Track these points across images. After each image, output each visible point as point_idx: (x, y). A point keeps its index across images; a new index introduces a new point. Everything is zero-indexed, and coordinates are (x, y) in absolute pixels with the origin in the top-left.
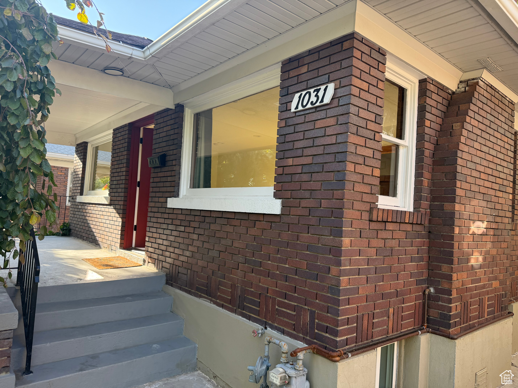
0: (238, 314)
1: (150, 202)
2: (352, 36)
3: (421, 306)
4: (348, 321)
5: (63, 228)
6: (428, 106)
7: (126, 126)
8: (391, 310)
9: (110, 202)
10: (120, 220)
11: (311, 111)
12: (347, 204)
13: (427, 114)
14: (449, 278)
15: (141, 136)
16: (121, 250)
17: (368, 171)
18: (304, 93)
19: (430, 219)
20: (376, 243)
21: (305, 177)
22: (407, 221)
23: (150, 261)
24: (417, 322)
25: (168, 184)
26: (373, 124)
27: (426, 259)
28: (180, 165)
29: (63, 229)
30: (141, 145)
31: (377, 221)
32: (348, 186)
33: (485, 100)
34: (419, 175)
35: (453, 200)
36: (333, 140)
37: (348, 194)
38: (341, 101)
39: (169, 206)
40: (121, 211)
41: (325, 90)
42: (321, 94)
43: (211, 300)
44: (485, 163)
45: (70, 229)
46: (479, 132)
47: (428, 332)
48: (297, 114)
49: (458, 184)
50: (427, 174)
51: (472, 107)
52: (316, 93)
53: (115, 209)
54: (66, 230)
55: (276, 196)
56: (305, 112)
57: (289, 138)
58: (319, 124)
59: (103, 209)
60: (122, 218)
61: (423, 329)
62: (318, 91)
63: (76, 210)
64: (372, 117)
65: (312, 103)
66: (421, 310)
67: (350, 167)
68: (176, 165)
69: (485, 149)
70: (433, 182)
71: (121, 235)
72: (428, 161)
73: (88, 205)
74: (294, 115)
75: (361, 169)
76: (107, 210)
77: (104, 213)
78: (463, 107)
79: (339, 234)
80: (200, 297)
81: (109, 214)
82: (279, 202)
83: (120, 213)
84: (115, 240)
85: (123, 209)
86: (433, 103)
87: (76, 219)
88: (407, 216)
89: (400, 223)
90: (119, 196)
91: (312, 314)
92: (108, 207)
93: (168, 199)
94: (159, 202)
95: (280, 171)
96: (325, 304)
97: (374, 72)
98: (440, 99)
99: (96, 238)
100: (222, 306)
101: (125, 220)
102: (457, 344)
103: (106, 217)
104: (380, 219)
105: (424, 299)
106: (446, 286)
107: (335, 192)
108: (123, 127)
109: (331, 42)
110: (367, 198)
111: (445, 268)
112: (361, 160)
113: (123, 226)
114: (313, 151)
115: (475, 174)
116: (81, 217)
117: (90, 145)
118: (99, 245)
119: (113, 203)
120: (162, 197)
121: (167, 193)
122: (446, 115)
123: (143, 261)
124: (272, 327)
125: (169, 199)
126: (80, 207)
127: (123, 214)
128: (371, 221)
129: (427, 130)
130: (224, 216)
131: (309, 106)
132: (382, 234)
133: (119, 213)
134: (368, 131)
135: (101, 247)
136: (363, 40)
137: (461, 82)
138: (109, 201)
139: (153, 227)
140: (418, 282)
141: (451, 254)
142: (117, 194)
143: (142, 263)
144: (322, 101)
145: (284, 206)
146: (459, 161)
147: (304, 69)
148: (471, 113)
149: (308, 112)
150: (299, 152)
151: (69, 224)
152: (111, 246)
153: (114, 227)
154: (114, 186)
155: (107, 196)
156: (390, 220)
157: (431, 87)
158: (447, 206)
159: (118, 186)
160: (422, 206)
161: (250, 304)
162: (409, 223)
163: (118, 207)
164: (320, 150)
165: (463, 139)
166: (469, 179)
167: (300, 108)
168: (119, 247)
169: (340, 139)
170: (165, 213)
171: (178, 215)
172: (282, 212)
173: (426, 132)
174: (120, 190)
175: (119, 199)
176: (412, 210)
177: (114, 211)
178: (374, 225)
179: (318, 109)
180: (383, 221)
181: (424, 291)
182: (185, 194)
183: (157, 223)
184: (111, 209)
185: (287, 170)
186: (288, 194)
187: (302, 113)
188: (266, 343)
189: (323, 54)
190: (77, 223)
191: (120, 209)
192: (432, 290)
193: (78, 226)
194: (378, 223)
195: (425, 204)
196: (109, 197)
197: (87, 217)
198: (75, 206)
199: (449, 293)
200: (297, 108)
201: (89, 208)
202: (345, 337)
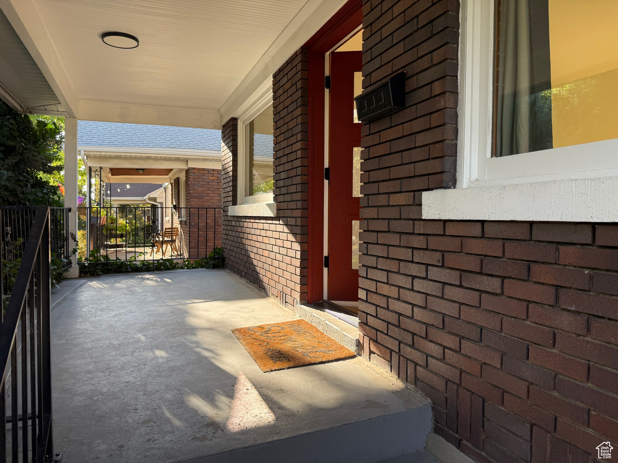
1: (362, 208)
5: (214, 256)
7: (297, 56)
9: (277, 214)
10: (297, 246)
15: (327, 72)
16: (303, 306)
23: (373, 349)
25: (416, 155)
28: (457, 93)
29: (215, 258)
30: (327, 91)
39: (427, 214)
40: (298, 230)
45: (224, 258)
53: (286, 225)
54: (218, 258)
59: (266, 226)
60: (301, 243)
63: (229, 228)
68: (443, 93)
71: (302, 276)
73: (244, 220)
76: (273, 227)
77: (269, 234)
81: (276, 235)
83: (296, 234)
84: (291, 285)
85: (302, 226)
87: (230, 243)
90: (292, 201)
92: (274, 222)
93: (425, 195)
94: (389, 206)
99: (259, 277)
101: (306, 248)
103: (273, 241)
108: (291, 61)
113: (303, 259)
116: (236, 239)
117: (242, 122)
118: (265, 289)
119: (282, 214)
120: (400, 192)
121: (416, 179)
123: (357, 346)
125: (427, 196)
126: (233, 223)
127: (302, 234)
133: (294, 234)
135: (268, 293)
138: (275, 212)
139: (376, 268)
142: (287, 198)
143: (353, 349)
151: (222, 250)
152: (284, 294)
153: (288, 260)
154: (281, 183)
155: (272, 201)
159: (288, 182)
163: (292, 221)
168: (298, 300)
170: (413, 234)
171: (464, 240)
174: (292, 189)
175: (293, 205)
177: (286, 230)
182: (475, 176)
183: (388, 258)
184: (280, 227)
190: (232, 248)
191: (296, 225)
193: (234, 254)
196: (275, 204)
197: (244, 240)
198: (227, 223)
201: (246, 224)
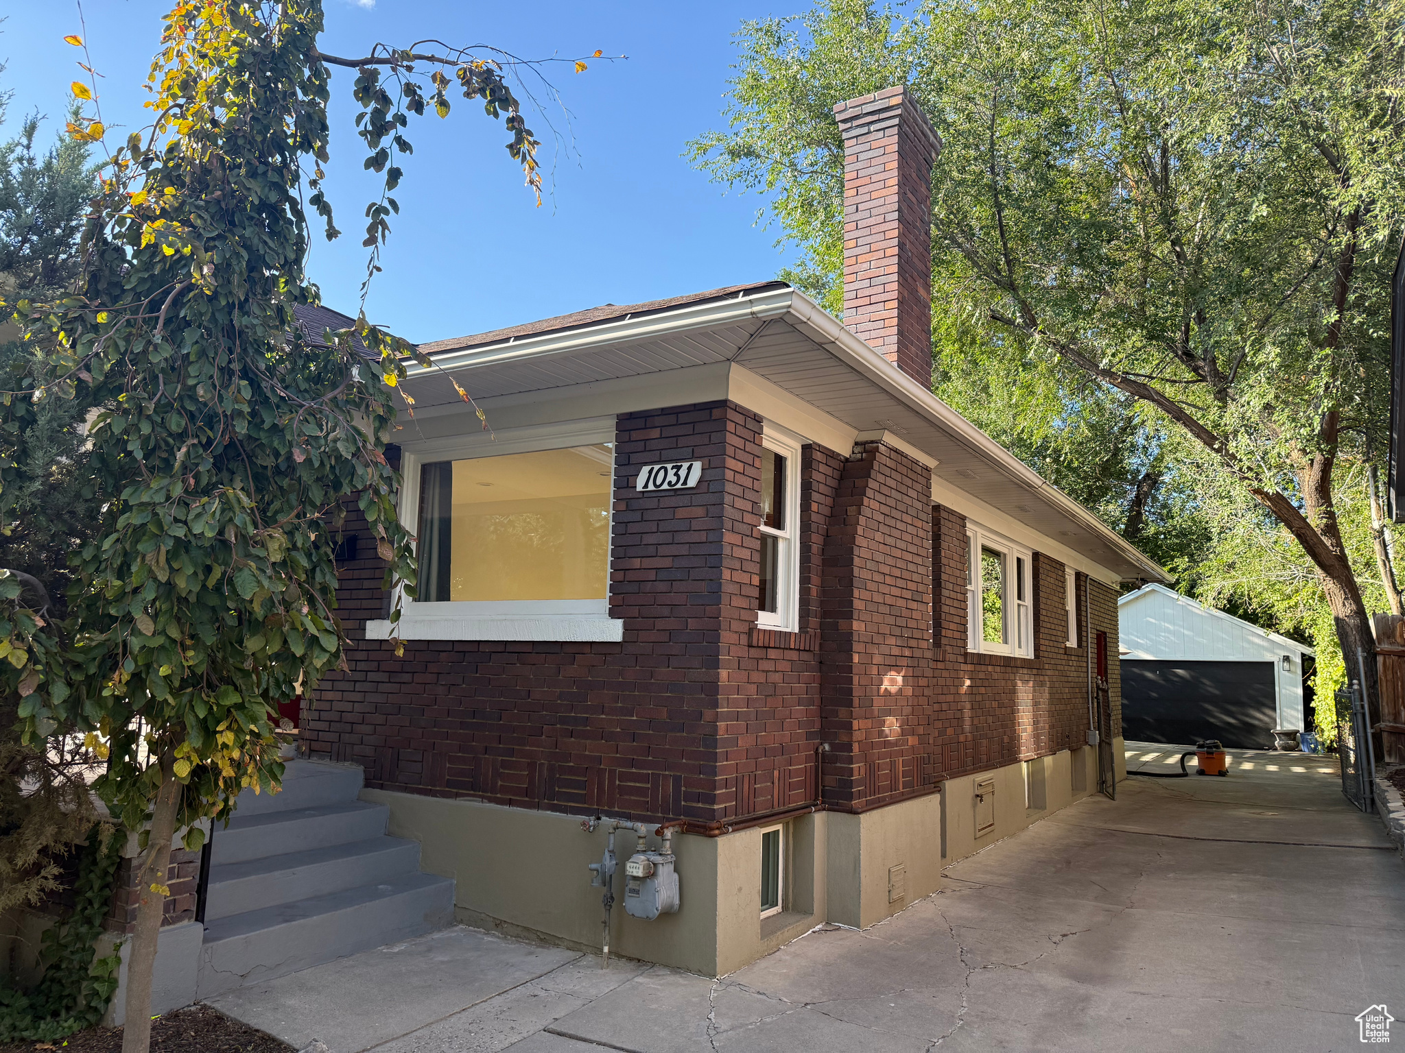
0: (542, 809)
2: (724, 404)
3: (813, 771)
4: (726, 784)
6: (814, 483)
8: (776, 773)
11: (667, 494)
12: (724, 625)
13: (813, 493)
14: (848, 727)
17: (745, 578)
18: (656, 467)
19: (820, 644)
20: (758, 677)
21: (661, 587)
22: (792, 647)
24: (808, 795)
25: (362, 594)
26: (749, 515)
27: (817, 702)
31: (758, 647)
32: (725, 599)
33: (887, 472)
34: (804, 580)
35: (849, 616)
36: (702, 537)
37: (725, 611)
38: (711, 486)
39: (369, 636)
41: (689, 468)
42: (682, 473)
43: (483, 797)
44: (890, 561)
46: (881, 518)
47: (824, 810)
48: (646, 495)
49: (856, 593)
50: (815, 579)
51: (871, 484)
52: (675, 470)
55: (613, 614)
56: (658, 494)
57: (633, 528)
58: (681, 513)
61: (817, 805)
62: (679, 468)
64: (749, 507)
65: (670, 483)
66: (813, 777)
67: (726, 574)
69: (889, 540)
70: (824, 591)
72: (816, 560)
74: (641, 496)
75: (739, 577)
78: (859, 482)
79: (715, 664)
80: (457, 795)
82: (619, 623)
86: (821, 478)
88: (793, 639)
89: (784, 649)
91: (677, 780)
95: (620, 576)
96: (697, 763)
97: (749, 447)
98: (829, 471)
100: (510, 803)
102: (862, 821)
104: (761, 644)
105: (817, 761)
106: (844, 739)
107: (707, 608)
109: (695, 405)
110: (745, 615)
111: (843, 712)
112: (738, 566)
114: (674, 550)
115: (878, 577)
121: (363, 611)
122: (838, 493)
123: (296, 750)
124: (610, 815)
125: (369, 623)
128: (750, 646)
129: (814, 517)
130: (510, 649)
131: (665, 486)
132: (765, 665)
134: (745, 526)
136: (737, 409)
137: (856, 444)
140: (809, 736)
141: (850, 692)
144: (685, 483)
145: (626, 629)
146: (856, 561)
147: (655, 433)
148: (869, 493)
149: (663, 494)
150: (652, 550)
156: (772, 645)
157: (818, 456)
158: (842, 623)
160: (810, 626)
161: (568, 788)
162: (794, 649)
164: (684, 550)
165: (860, 530)
166: (870, 585)
167: (651, 487)
169: (712, 537)
172: (624, 638)
173: (813, 519)
176: (797, 630)
178: (754, 653)
179: (679, 493)
180: (764, 647)
181: (817, 749)
185: (631, 576)
186: (634, 611)
187: (654, 495)
188: (611, 831)
189: (683, 418)
192: (827, 747)
194: (758, 650)
195: (814, 621)
199: (849, 747)
200: (646, 486)
202: (723, 806)
